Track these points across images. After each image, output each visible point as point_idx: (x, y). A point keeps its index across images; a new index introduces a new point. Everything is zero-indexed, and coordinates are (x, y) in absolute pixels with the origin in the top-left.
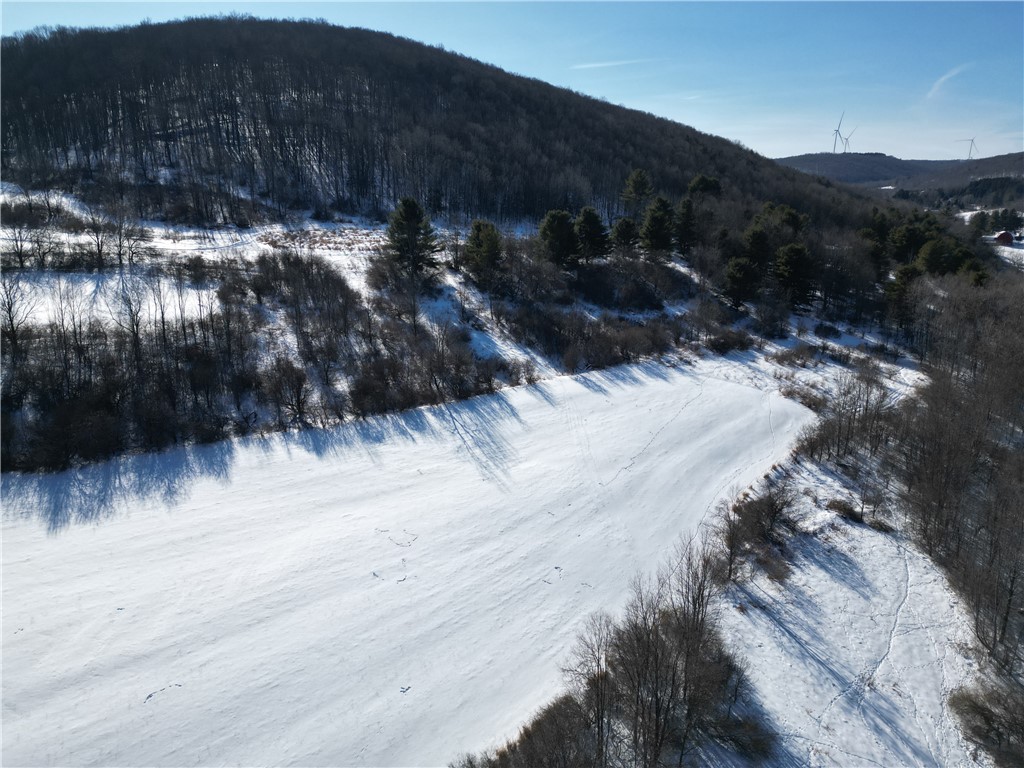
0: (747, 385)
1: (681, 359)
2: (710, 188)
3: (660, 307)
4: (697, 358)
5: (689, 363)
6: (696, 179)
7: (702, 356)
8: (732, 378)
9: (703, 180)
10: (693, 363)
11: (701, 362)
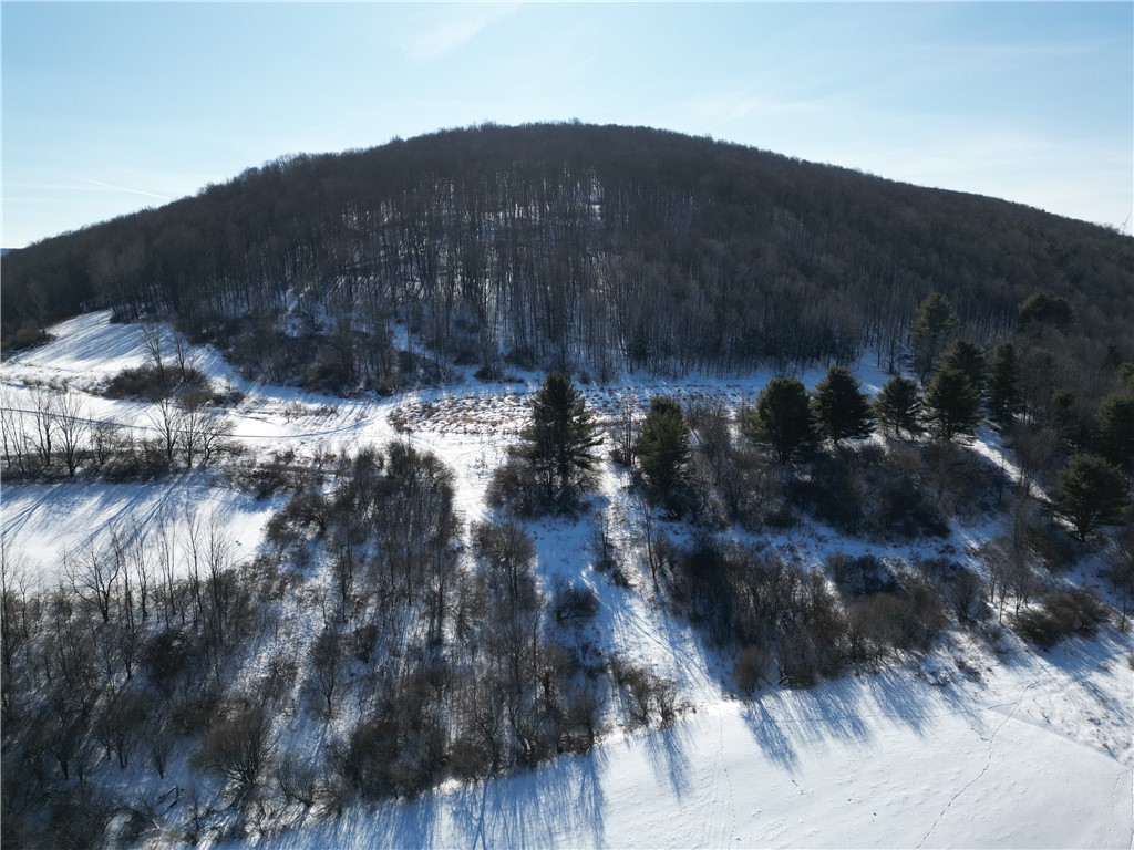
0: (1088, 744)
1: (961, 665)
2: (1052, 312)
3: (943, 531)
4: (993, 662)
5: (973, 675)
6: (1031, 299)
7: (1004, 656)
8: (1055, 722)
9: (1042, 299)
10: (984, 676)
11: (999, 670)
